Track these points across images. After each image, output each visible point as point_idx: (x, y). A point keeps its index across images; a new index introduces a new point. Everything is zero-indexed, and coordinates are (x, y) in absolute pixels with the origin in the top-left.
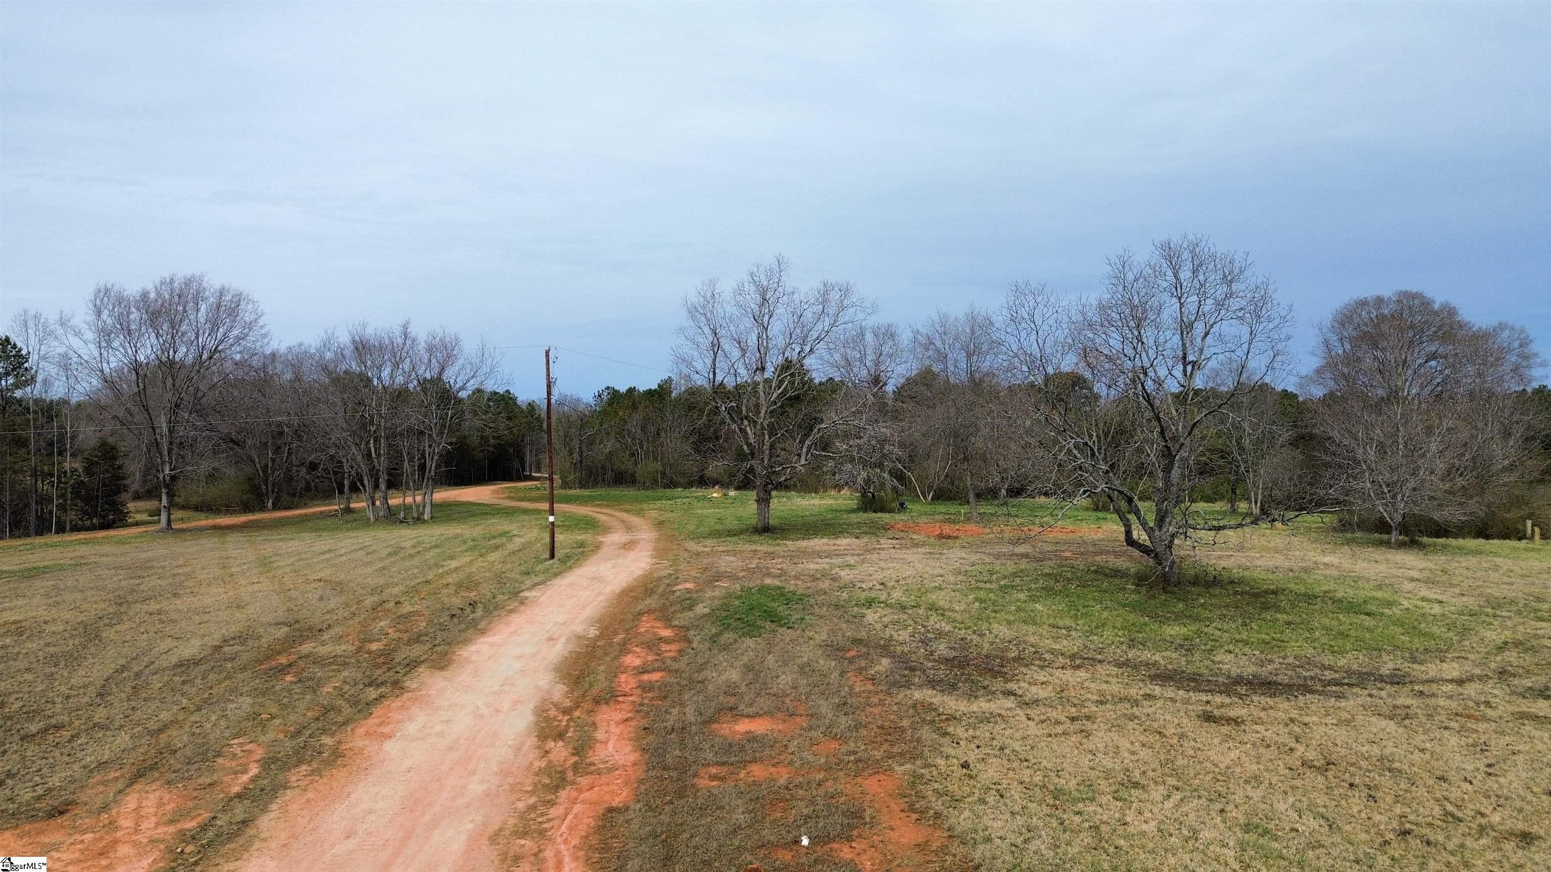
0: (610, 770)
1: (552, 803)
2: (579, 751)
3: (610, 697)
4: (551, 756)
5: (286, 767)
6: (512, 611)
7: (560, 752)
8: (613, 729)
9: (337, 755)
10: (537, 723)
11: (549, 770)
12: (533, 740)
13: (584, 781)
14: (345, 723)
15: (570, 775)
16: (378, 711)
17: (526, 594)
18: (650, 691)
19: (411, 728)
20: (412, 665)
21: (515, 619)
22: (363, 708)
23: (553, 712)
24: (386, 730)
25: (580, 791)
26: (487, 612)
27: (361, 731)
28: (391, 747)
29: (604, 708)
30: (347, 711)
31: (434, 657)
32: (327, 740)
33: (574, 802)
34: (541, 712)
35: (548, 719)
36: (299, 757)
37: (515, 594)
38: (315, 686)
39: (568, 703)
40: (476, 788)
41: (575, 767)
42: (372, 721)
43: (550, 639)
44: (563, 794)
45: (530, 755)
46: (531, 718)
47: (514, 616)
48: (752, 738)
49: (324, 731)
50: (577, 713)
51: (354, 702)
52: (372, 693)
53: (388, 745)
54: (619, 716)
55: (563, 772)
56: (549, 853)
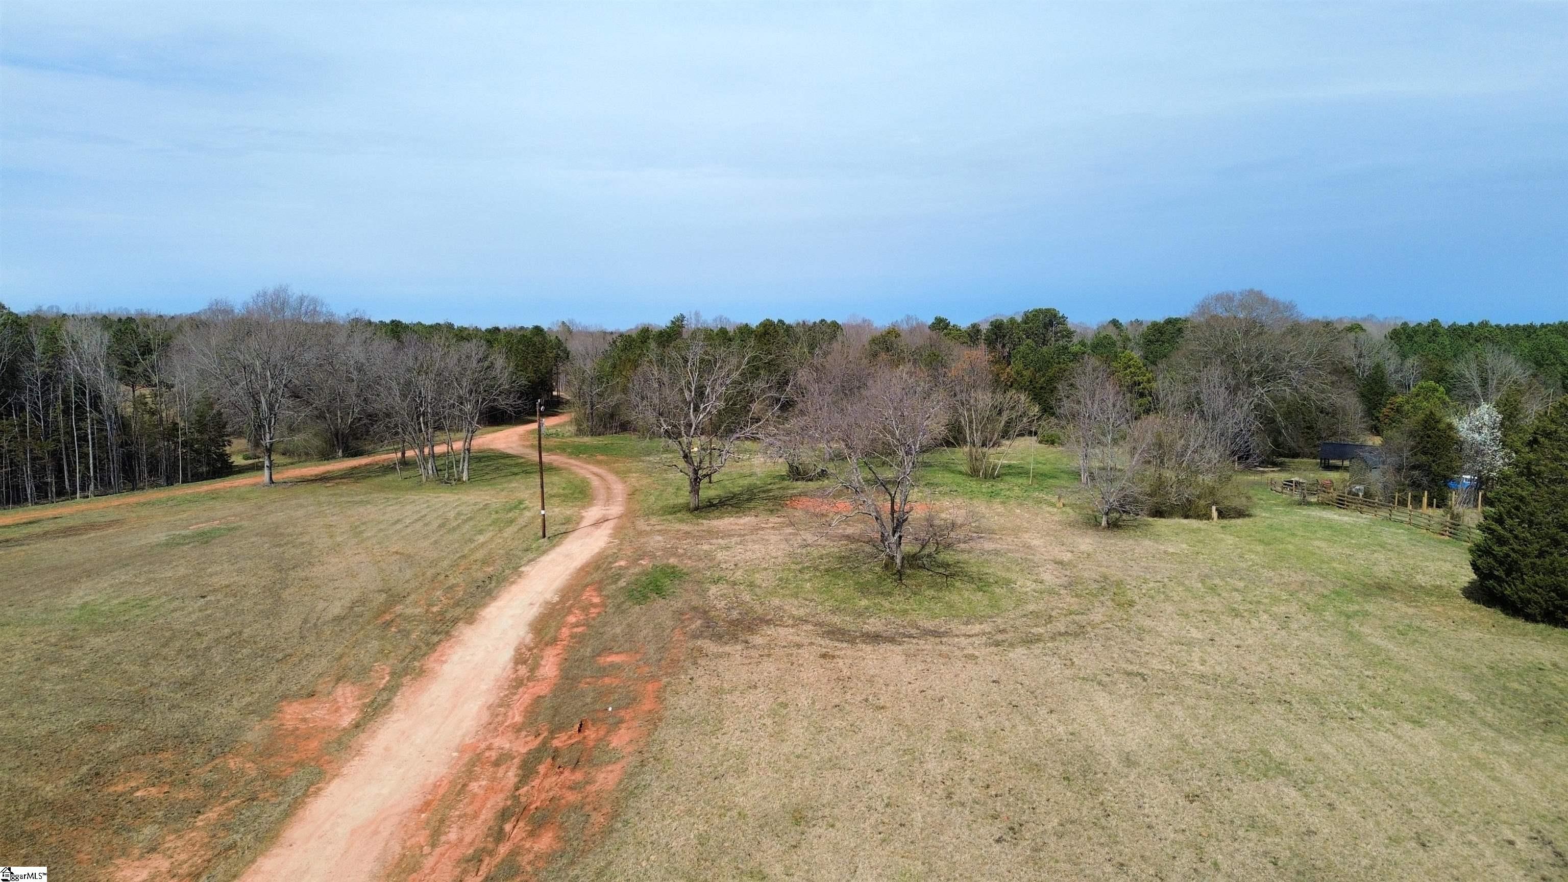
0: (543, 679)
1: (515, 694)
2: (532, 670)
3: (554, 641)
4: (519, 673)
5: (400, 677)
6: (513, 583)
7: (523, 670)
8: (551, 659)
9: (422, 672)
10: (514, 656)
11: (515, 680)
12: (511, 665)
13: (530, 684)
14: (424, 655)
15: (525, 681)
16: (439, 648)
17: (522, 569)
18: (575, 638)
19: (455, 658)
20: (455, 621)
21: (514, 588)
22: (432, 647)
23: (524, 650)
24: (444, 659)
25: (528, 689)
26: (499, 583)
27: (432, 659)
28: (446, 667)
29: (549, 648)
30: (424, 648)
31: (467, 616)
32: (416, 664)
33: (525, 693)
34: (518, 650)
35: (521, 654)
36: (406, 672)
37: (516, 569)
38: (406, 634)
39: (532, 645)
40: (484, 687)
41: (528, 679)
42: (436, 654)
43: (531, 604)
44: (521, 690)
45: (509, 672)
46: (513, 653)
47: (514, 586)
48: (612, 665)
49: (414, 659)
50: (535, 651)
51: (428, 644)
52: (435, 639)
53: (445, 666)
54: (555, 652)
55: (522, 680)
56: (510, 714)
